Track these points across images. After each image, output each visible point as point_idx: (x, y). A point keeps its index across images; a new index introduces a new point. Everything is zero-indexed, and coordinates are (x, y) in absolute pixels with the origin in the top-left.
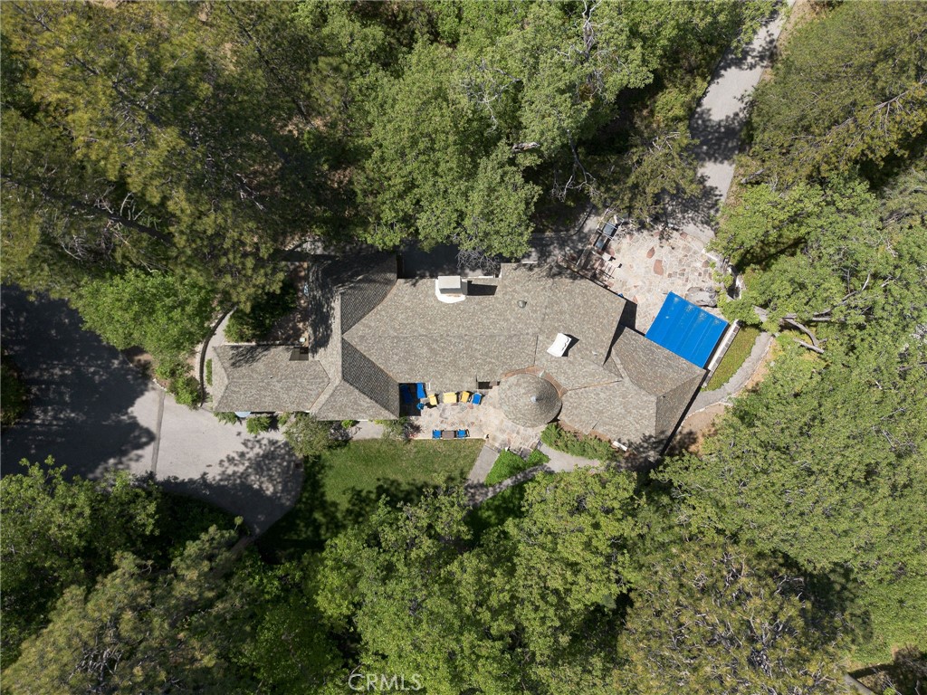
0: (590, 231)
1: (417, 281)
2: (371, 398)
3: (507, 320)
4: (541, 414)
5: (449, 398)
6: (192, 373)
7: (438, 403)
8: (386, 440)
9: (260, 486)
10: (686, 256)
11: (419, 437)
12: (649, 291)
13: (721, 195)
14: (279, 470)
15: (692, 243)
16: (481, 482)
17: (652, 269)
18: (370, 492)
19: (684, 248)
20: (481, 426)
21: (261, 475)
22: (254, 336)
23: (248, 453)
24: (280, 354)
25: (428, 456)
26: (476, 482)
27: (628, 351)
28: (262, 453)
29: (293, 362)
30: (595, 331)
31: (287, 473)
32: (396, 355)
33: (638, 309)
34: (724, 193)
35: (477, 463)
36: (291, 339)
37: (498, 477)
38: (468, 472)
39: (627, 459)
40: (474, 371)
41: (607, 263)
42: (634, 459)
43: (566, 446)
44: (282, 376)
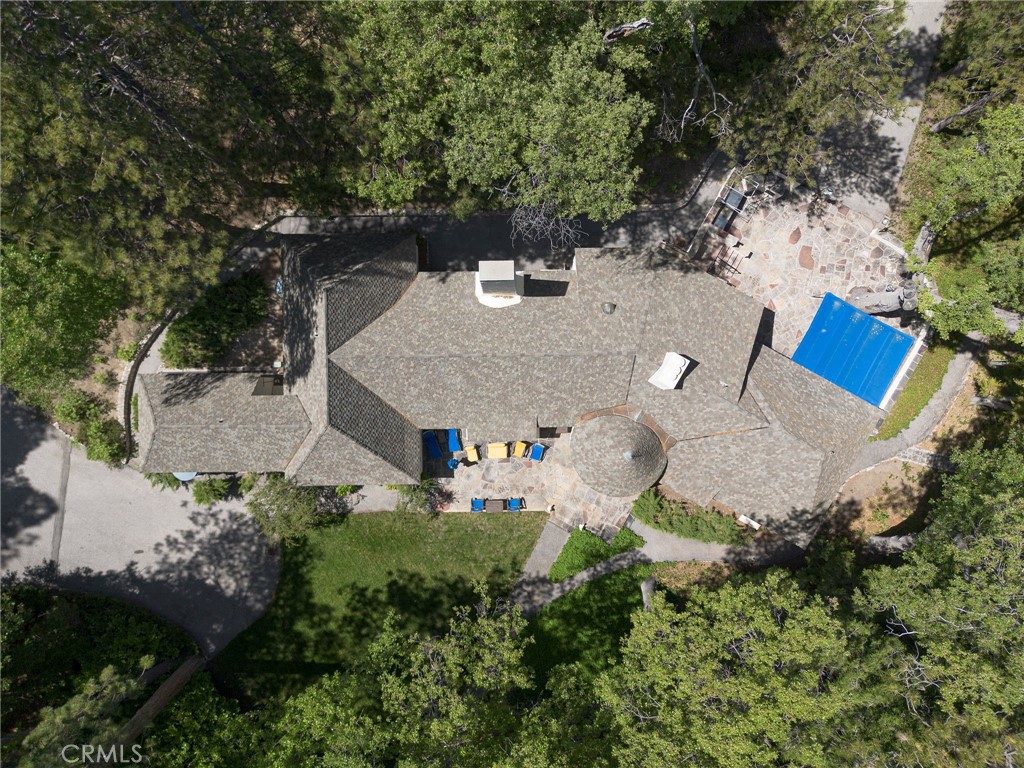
0: (706, 202)
1: (447, 276)
2: (376, 453)
3: (587, 332)
4: (638, 477)
5: (496, 451)
6: (112, 414)
7: (480, 458)
8: (401, 514)
9: (216, 582)
10: (847, 241)
11: (452, 508)
12: (793, 292)
13: (900, 150)
14: (244, 558)
15: (857, 222)
16: (541, 575)
17: (797, 259)
18: (377, 591)
19: (844, 230)
20: (543, 493)
21: (218, 565)
22: (205, 359)
23: (198, 532)
24: (239, 385)
25: (463, 536)
26: (534, 575)
27: (771, 382)
28: (218, 532)
29: (257, 398)
30: (721, 349)
31: (258, 561)
32: (415, 386)
33: (775, 319)
34: (905, 146)
35: (538, 547)
36: (260, 364)
37: (568, 568)
38: (524, 561)
39: (758, 541)
40: (533, 412)
41: (732, 251)
42: (769, 541)
43: (671, 523)
44: (238, 418)
